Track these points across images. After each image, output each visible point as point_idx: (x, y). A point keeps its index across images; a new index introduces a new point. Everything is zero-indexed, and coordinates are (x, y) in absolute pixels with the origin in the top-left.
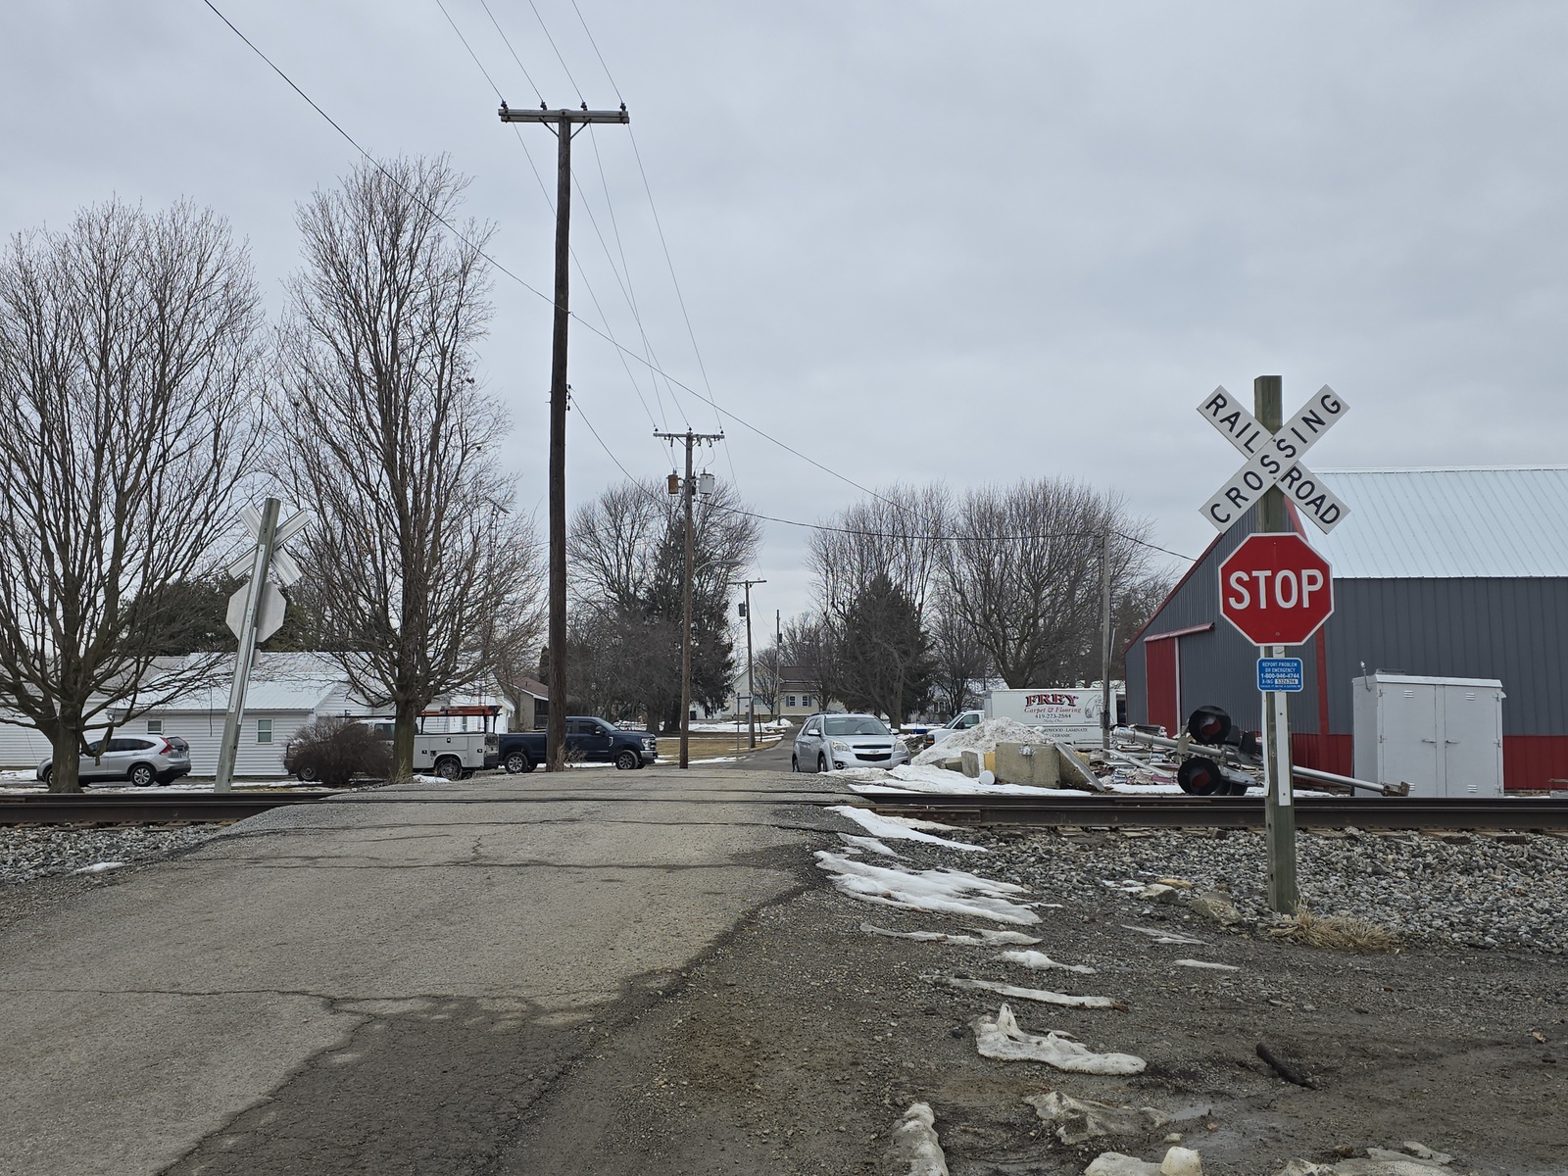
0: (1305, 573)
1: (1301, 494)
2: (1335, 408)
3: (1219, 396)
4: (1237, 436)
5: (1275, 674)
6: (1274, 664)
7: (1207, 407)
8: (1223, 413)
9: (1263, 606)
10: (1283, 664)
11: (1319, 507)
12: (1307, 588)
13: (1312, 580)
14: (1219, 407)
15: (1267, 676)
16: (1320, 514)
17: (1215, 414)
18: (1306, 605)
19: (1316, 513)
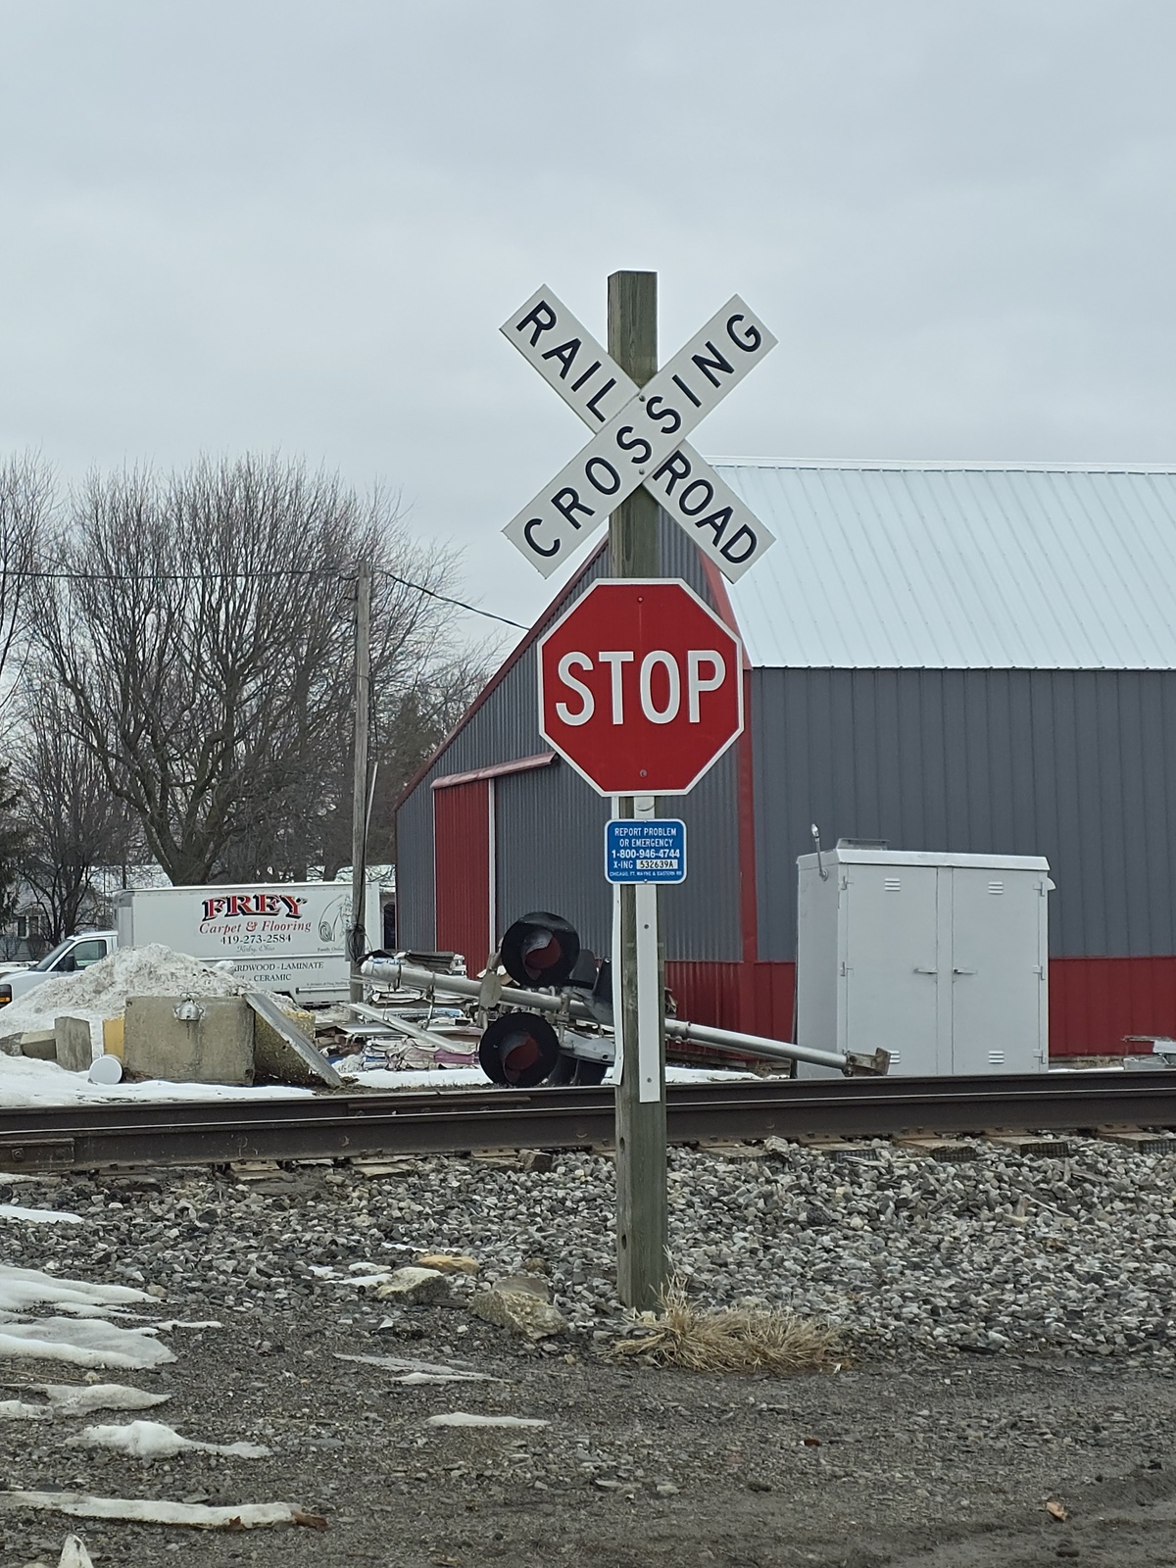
0: (694, 657)
1: (690, 505)
2: (750, 341)
3: (542, 306)
4: (575, 388)
5: (637, 849)
6: (636, 831)
7: (520, 327)
8: (550, 340)
9: (618, 718)
10: (651, 831)
11: (720, 530)
12: (696, 686)
13: (706, 671)
14: (541, 327)
15: (623, 854)
16: (722, 543)
17: (533, 342)
18: (694, 717)
19: (715, 542)
